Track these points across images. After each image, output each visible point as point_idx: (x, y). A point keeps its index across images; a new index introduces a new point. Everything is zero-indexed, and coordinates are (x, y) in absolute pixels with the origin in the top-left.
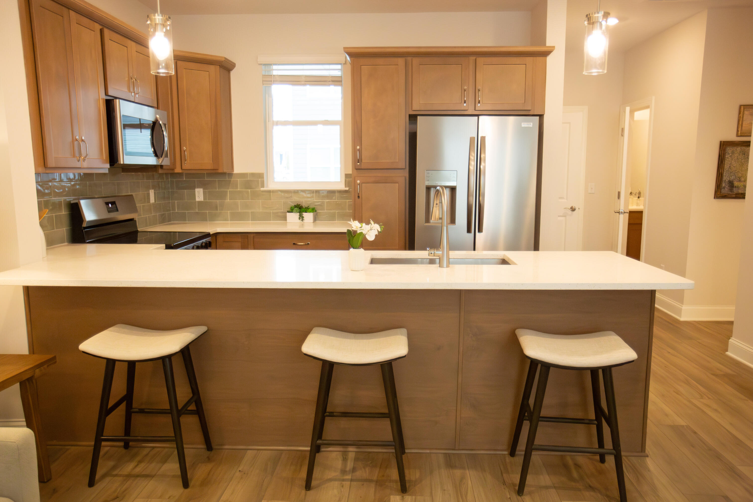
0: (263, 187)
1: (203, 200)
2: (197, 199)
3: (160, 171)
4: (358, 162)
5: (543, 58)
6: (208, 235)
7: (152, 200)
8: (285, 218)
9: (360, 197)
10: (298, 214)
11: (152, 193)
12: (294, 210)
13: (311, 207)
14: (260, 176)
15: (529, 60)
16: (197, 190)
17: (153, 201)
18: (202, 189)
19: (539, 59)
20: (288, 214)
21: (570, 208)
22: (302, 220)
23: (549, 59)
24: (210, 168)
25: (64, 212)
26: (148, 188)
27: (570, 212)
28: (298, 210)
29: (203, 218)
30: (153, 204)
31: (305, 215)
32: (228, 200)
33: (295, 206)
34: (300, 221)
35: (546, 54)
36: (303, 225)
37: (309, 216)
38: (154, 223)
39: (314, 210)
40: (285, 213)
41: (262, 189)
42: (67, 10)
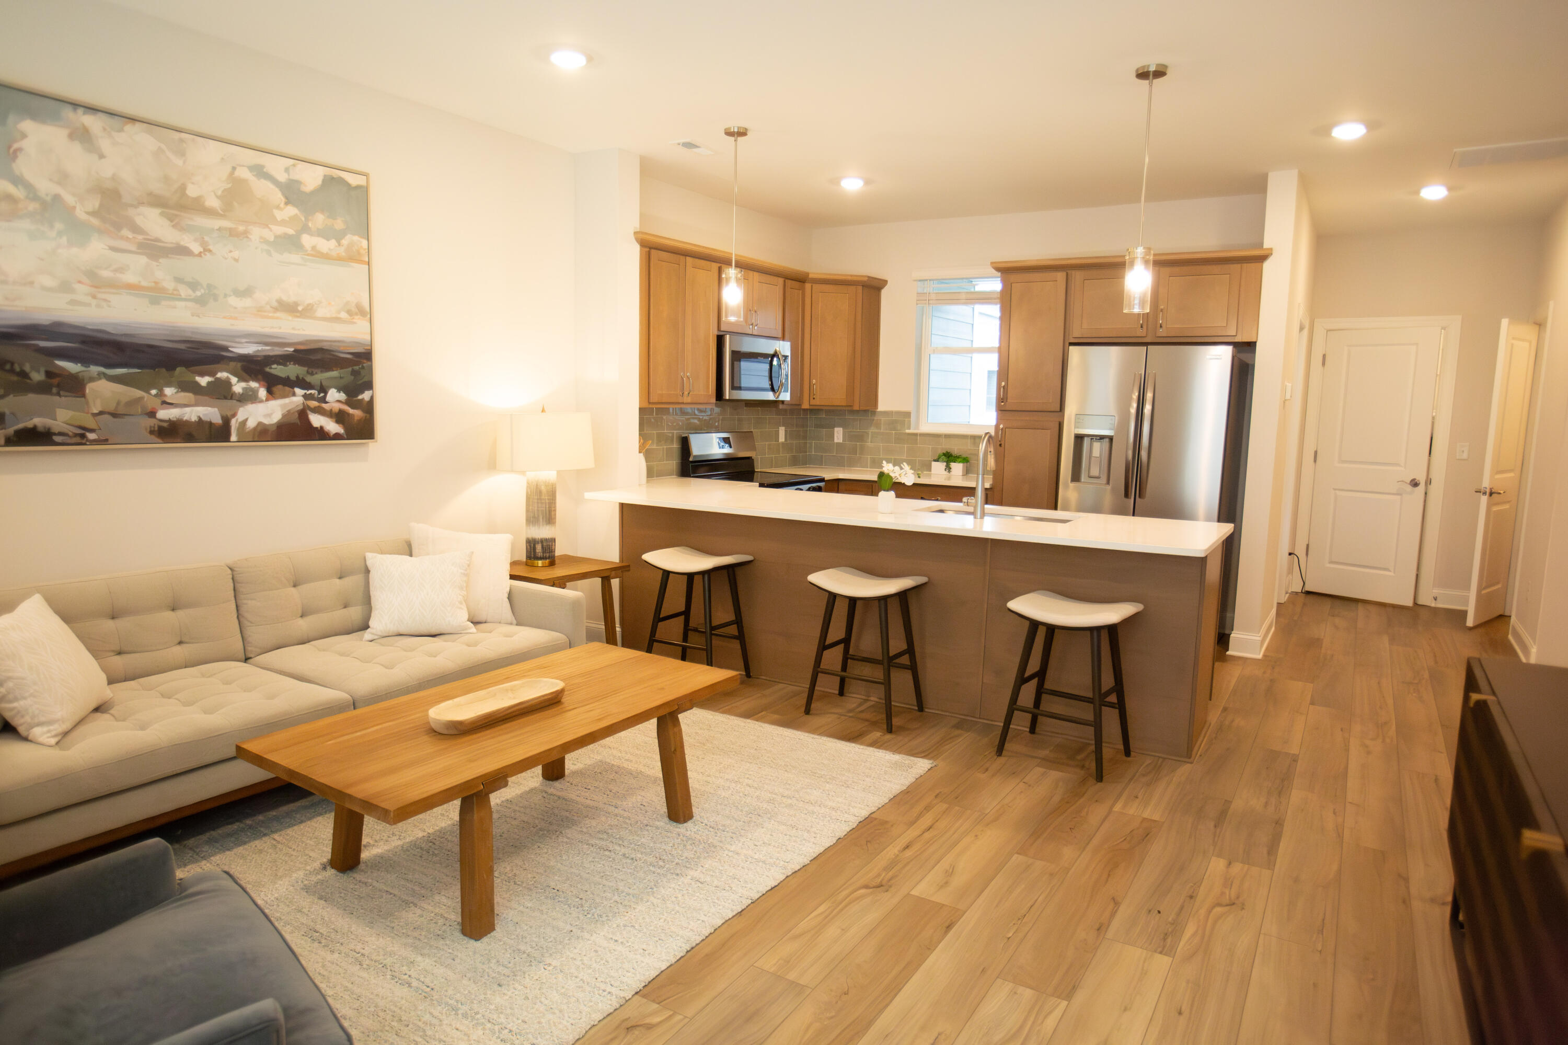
0: (909, 428)
1: (841, 441)
2: (836, 440)
3: (781, 406)
4: (1002, 402)
5: (1261, 264)
6: (822, 480)
7: (782, 438)
8: (929, 469)
9: (1003, 445)
10: (945, 463)
11: (782, 431)
12: (940, 460)
13: (964, 456)
14: (907, 415)
15: (1236, 267)
16: (836, 429)
17: (784, 440)
18: (841, 429)
19: (1252, 266)
20: (934, 464)
21: (1409, 482)
22: (949, 471)
23: (1267, 266)
24: (844, 405)
25: (676, 446)
26: (779, 425)
27: (1409, 488)
28: (945, 459)
29: (840, 464)
30: (783, 443)
31: (953, 465)
32: (869, 444)
33: (944, 454)
34: (946, 473)
35: (1263, 258)
36: (949, 479)
37: (957, 468)
38: (782, 466)
39: (965, 460)
40: (931, 461)
41: (907, 431)
42: (684, 257)
